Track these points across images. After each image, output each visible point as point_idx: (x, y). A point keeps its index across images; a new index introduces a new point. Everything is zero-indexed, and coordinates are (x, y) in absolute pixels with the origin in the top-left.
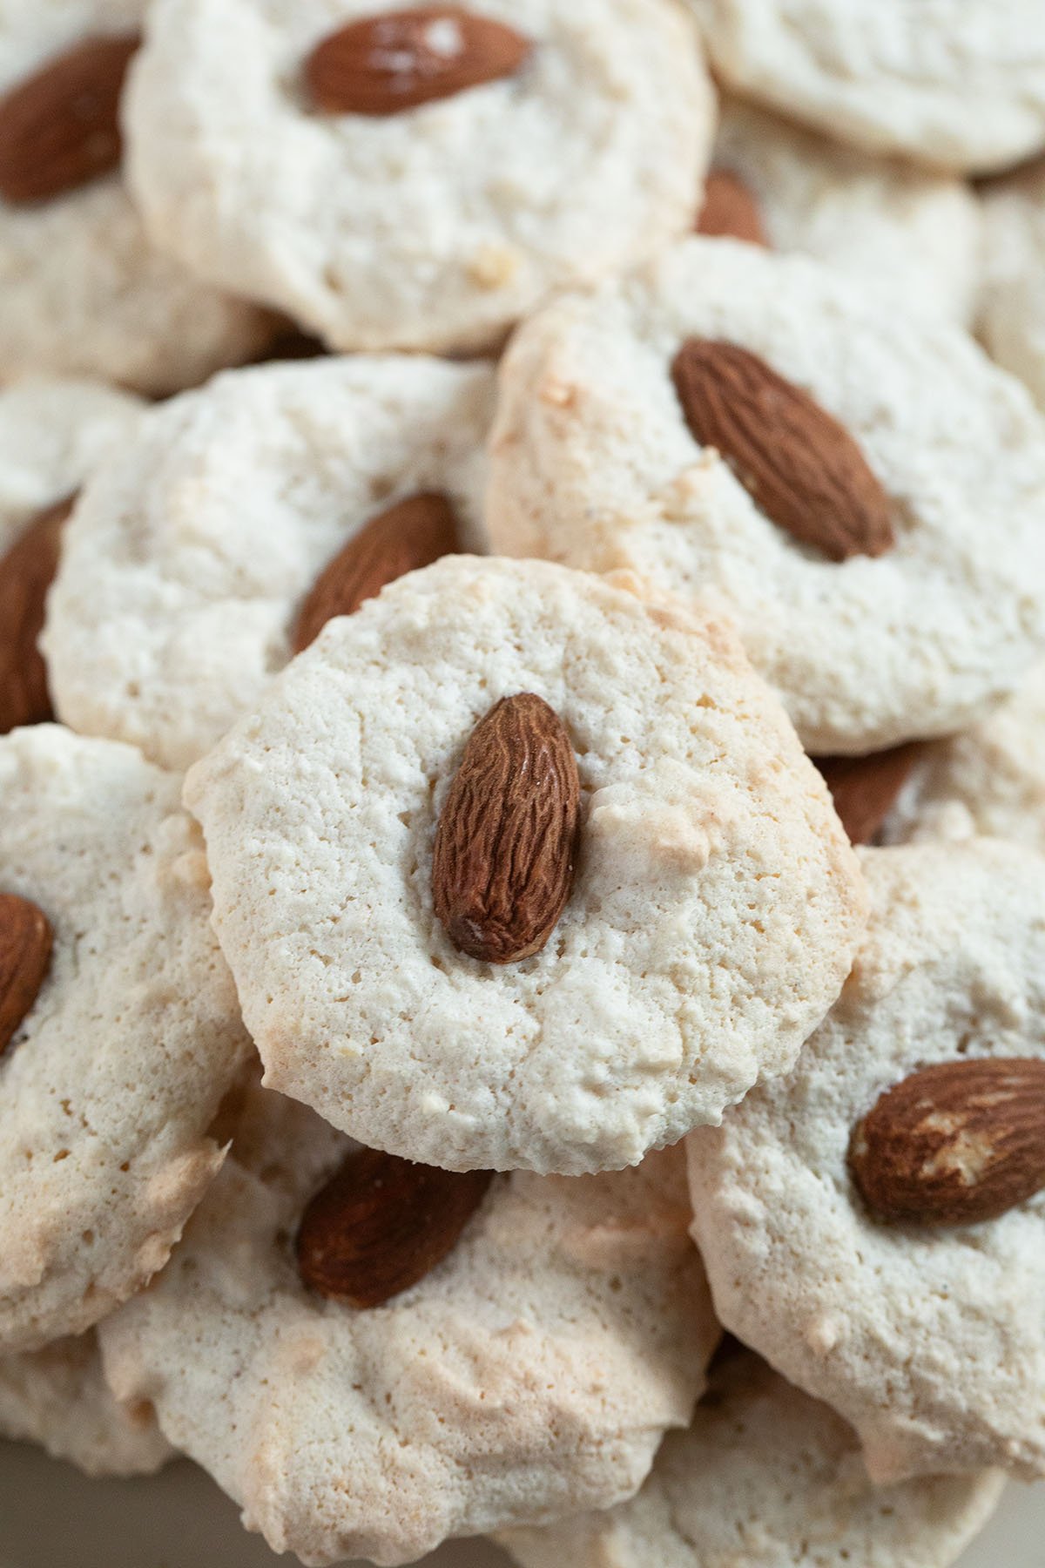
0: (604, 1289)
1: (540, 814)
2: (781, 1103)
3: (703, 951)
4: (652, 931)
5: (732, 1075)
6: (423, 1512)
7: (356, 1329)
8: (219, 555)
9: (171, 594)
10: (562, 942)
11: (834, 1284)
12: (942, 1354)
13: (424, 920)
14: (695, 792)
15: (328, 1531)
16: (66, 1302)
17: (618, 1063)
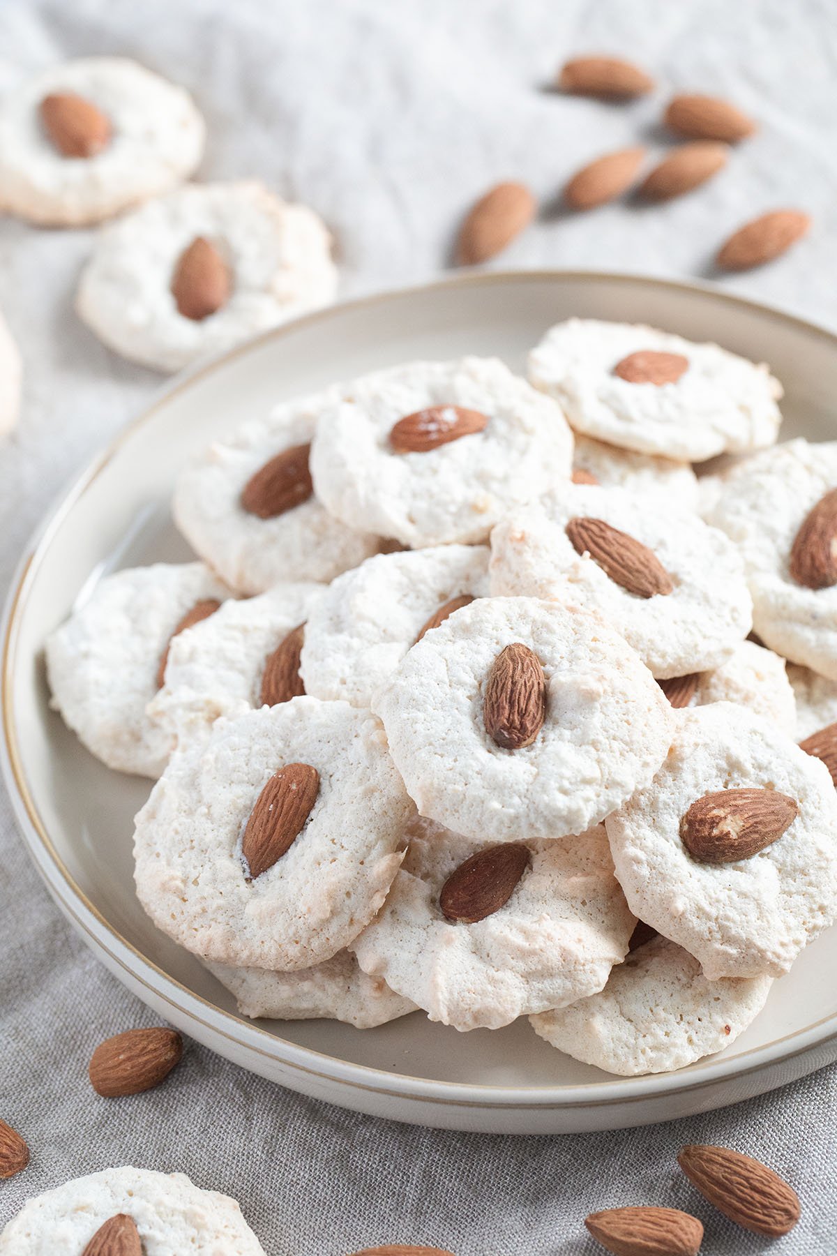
0: (579, 905)
1: (528, 685)
2: (647, 810)
3: (605, 733)
4: (582, 727)
5: (623, 784)
6: (508, 998)
7: (470, 929)
8: (374, 624)
9: (356, 642)
10: (543, 738)
11: (680, 884)
12: (732, 914)
13: (482, 736)
14: (594, 669)
15: (467, 1012)
16: (342, 928)
17: (573, 780)
